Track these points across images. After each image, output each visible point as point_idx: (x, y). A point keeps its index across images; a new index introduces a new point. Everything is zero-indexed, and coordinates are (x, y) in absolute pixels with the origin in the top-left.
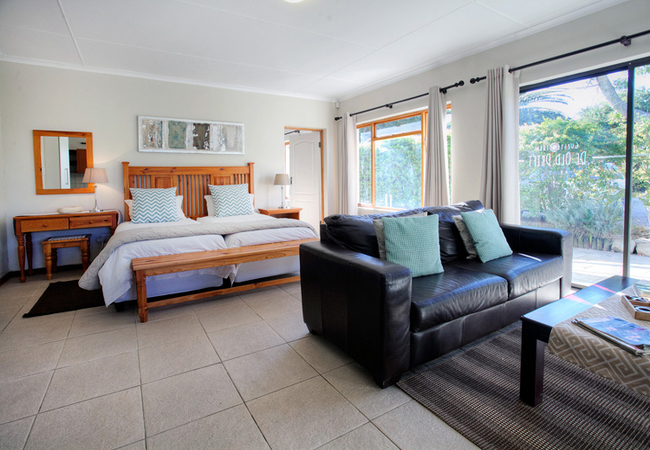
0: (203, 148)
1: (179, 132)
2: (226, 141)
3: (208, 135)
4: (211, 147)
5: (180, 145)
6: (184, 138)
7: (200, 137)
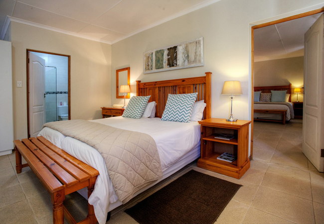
0: (173, 66)
1: (160, 57)
2: (188, 56)
3: (176, 55)
4: (178, 64)
5: (161, 66)
6: (162, 61)
7: (171, 58)
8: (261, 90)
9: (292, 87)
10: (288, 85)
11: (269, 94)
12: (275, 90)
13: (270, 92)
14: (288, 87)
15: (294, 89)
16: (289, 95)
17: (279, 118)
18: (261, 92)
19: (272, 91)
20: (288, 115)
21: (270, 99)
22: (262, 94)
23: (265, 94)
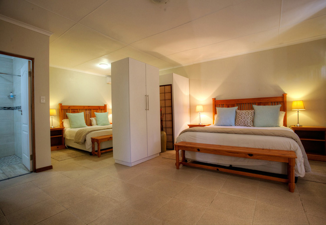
8: (237, 104)
9: (288, 99)
10: (280, 95)
11: (250, 111)
12: (259, 104)
13: (252, 109)
14: (281, 100)
15: (292, 102)
16: (283, 114)
17: (277, 168)
18: (236, 108)
19: (255, 106)
20: (298, 164)
21: (253, 121)
22: (238, 111)
23: (244, 111)
